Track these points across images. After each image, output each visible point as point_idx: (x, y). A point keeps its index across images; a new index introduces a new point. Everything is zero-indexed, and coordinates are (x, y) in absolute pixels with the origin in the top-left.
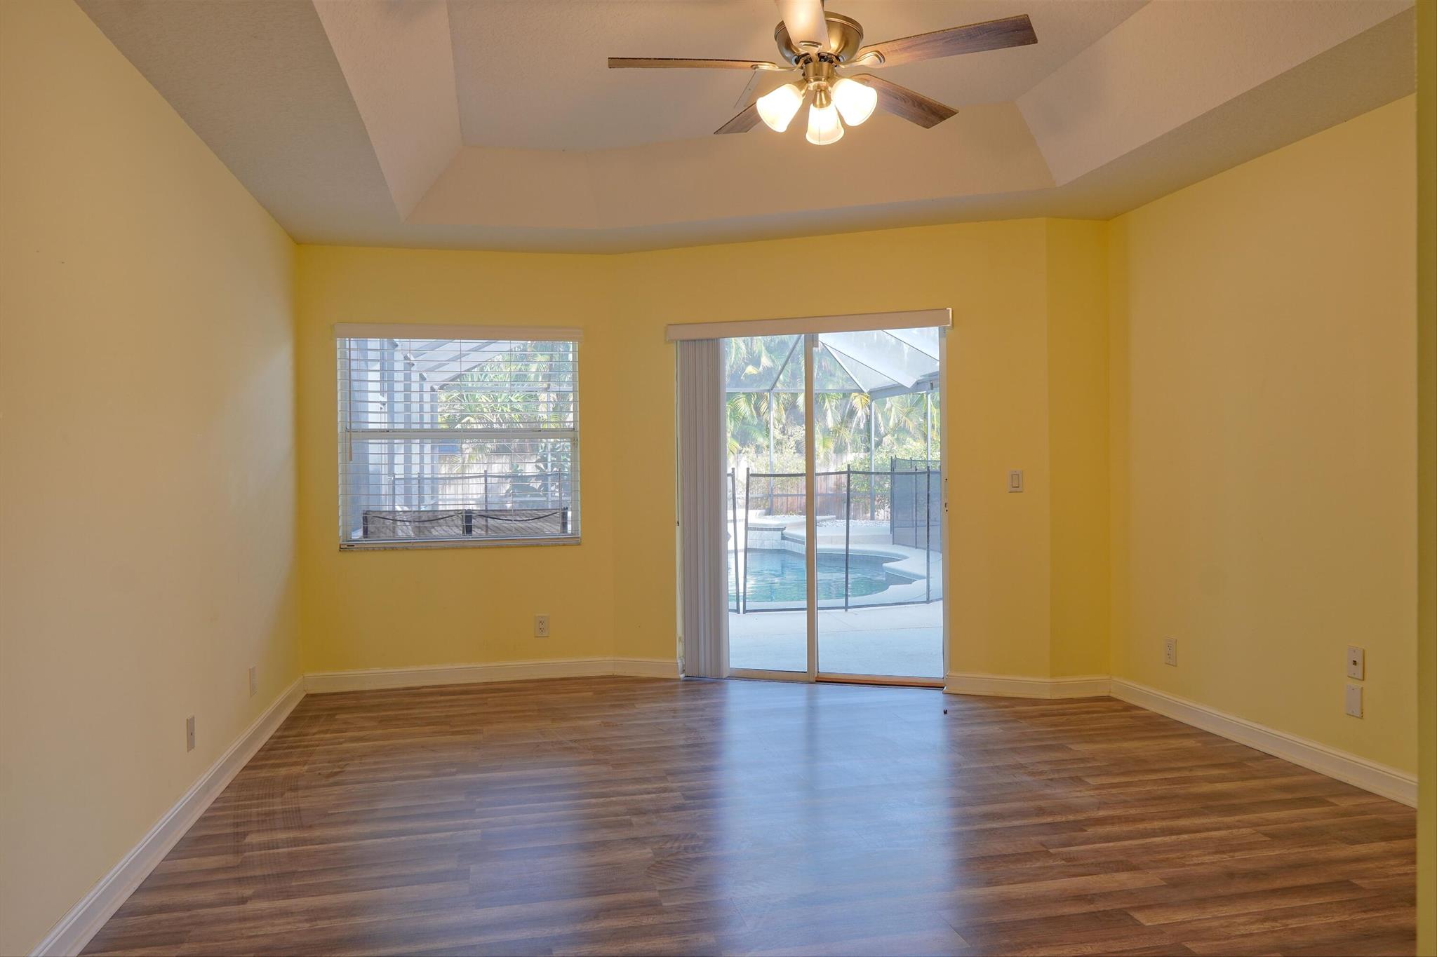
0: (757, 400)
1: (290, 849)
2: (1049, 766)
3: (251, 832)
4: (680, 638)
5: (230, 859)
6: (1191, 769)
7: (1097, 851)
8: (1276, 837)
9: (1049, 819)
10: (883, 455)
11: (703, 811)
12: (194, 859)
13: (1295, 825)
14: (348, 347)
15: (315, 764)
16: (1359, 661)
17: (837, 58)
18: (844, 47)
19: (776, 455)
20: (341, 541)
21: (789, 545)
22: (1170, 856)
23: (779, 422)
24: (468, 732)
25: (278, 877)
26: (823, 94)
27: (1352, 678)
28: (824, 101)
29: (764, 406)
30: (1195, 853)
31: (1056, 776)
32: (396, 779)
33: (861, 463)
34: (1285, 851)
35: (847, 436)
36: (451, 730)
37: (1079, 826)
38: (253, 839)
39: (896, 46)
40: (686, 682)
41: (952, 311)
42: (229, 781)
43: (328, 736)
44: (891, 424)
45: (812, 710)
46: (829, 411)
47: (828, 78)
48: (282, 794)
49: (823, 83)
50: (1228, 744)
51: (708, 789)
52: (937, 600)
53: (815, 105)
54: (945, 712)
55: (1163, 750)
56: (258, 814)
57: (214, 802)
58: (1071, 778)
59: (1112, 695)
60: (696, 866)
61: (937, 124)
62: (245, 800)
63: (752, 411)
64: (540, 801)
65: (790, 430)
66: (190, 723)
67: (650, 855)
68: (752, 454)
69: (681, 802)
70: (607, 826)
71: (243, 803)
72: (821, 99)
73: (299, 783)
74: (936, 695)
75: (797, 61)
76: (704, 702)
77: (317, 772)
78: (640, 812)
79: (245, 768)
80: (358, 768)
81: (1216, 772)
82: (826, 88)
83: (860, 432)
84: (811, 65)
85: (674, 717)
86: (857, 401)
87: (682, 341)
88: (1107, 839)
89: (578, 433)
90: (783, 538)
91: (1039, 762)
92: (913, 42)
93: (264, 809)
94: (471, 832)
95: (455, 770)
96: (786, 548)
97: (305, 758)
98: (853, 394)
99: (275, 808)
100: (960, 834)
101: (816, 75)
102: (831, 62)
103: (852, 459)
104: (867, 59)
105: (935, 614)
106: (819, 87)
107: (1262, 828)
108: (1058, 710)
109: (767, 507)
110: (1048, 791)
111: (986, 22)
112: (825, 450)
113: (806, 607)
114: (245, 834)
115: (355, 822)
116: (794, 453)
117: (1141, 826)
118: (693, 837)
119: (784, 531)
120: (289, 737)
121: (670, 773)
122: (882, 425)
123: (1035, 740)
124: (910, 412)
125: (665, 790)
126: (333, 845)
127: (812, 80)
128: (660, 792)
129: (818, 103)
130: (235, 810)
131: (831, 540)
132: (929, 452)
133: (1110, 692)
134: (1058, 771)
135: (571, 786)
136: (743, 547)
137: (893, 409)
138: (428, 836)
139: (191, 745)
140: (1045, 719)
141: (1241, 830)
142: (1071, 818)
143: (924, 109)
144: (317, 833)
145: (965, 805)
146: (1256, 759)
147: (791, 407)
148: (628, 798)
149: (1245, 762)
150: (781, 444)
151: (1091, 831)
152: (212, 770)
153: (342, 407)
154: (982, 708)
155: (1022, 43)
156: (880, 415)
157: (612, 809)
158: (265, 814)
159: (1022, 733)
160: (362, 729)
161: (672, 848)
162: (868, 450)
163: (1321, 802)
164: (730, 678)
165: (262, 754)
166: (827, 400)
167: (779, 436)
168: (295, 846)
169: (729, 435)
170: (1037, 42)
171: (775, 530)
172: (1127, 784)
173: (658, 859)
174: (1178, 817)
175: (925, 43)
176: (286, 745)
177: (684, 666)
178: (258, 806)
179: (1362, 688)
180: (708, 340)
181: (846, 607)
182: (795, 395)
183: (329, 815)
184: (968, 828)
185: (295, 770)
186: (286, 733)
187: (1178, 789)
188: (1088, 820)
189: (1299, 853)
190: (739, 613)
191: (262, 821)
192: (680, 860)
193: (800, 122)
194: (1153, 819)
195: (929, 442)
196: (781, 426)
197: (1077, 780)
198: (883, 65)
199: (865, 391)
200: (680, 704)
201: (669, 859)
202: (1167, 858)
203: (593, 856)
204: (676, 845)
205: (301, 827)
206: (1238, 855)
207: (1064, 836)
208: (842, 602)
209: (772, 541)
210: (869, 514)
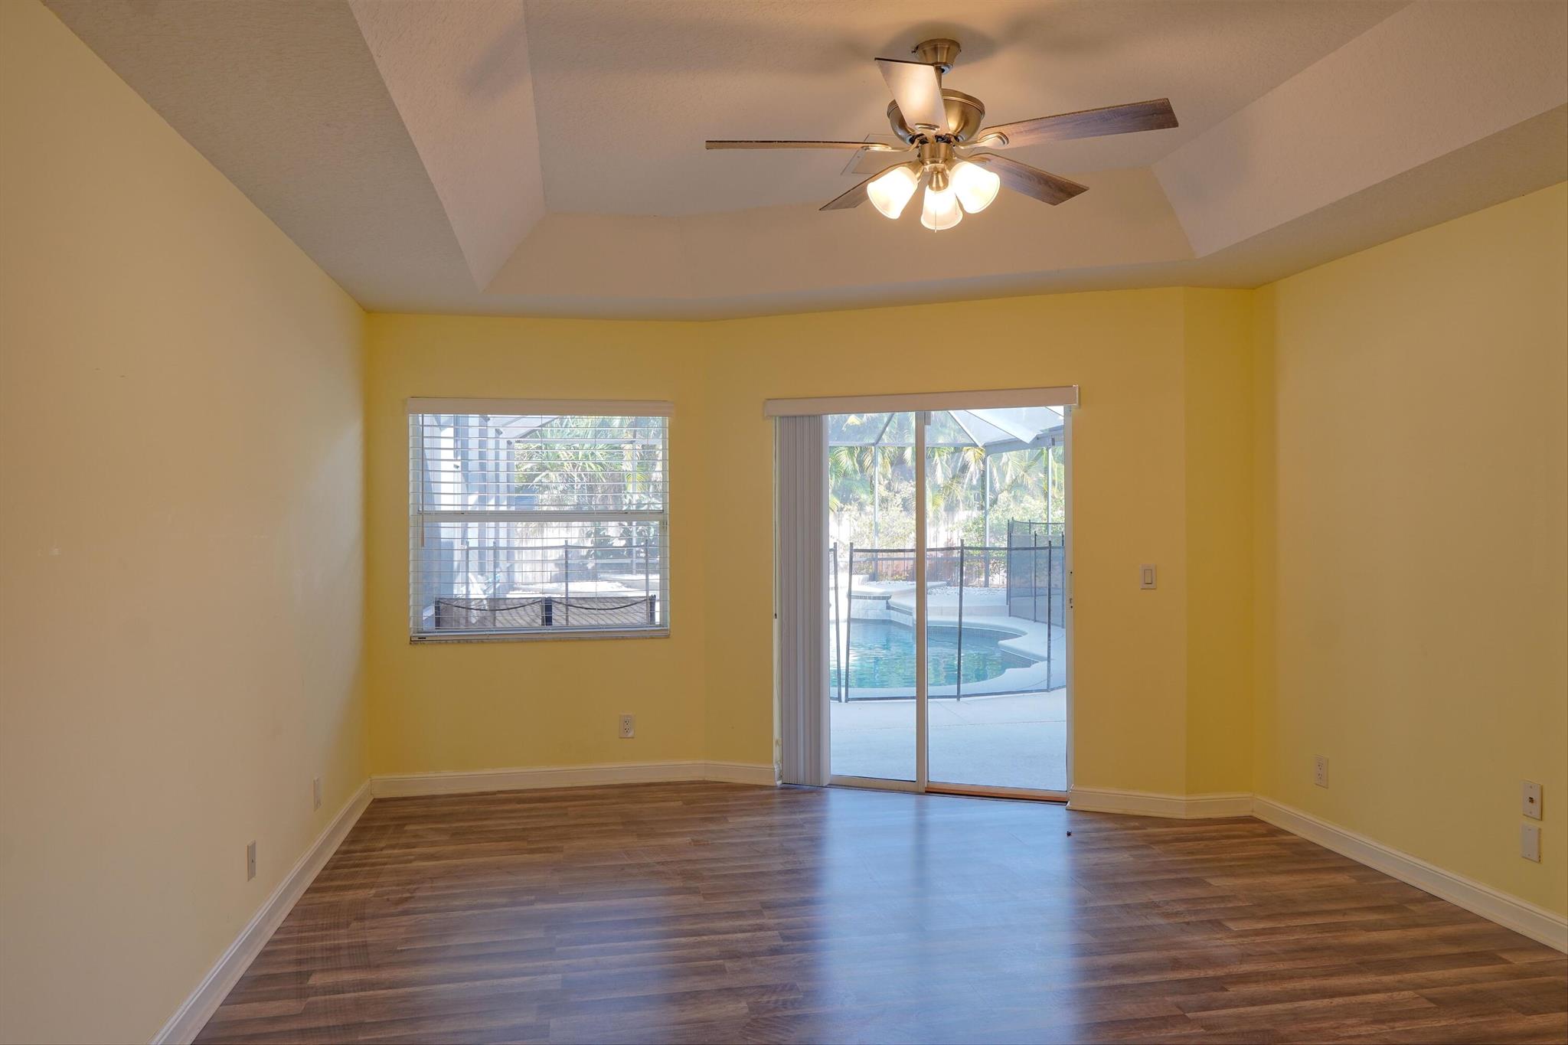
0: (859, 453)
1: (356, 994)
2: (1185, 906)
3: (314, 971)
4: (777, 742)
5: (292, 1006)
6: (1344, 913)
7: (1240, 1017)
8: (1442, 1004)
9: (1185, 975)
10: (999, 514)
11: (803, 955)
12: (254, 1004)
13: (1463, 988)
14: (421, 423)
15: (382, 886)
16: (1537, 798)
17: (956, 138)
18: (964, 127)
19: (881, 513)
20: (412, 633)
21: (895, 616)
22: (1324, 1025)
23: (885, 476)
24: (547, 850)
25: (344, 1029)
26: (940, 176)
27: (1528, 816)
28: (941, 184)
29: (867, 460)
30: (1349, 1022)
31: (1193, 918)
32: (471, 908)
33: (974, 523)
34: (1452, 1022)
35: (960, 493)
36: (529, 847)
37: (1221, 983)
38: (315, 980)
39: (1021, 127)
40: (782, 791)
41: (1079, 389)
42: (292, 907)
43: (396, 851)
44: (1008, 480)
45: (921, 828)
46: (939, 465)
47: (945, 160)
48: (348, 925)
49: (941, 165)
50: (1388, 881)
51: (808, 927)
52: (1059, 688)
53: (931, 188)
54: (1069, 834)
55: (1314, 887)
56: (323, 949)
57: (276, 933)
58: (1209, 921)
59: (1255, 815)
60: (795, 1026)
61: (1063, 201)
62: (309, 931)
63: (854, 465)
64: (627, 939)
65: (896, 486)
66: (251, 850)
67: (747, 1011)
68: (855, 513)
69: (778, 943)
70: (698, 972)
71: (306, 934)
72: (937, 181)
73: (366, 911)
74: (1059, 811)
75: (912, 141)
76: (802, 816)
77: (386, 897)
78: (735, 956)
79: (309, 891)
80: (429, 894)
81: (1373, 917)
82: (943, 170)
83: (972, 488)
84: (927, 146)
85: (770, 835)
86: (970, 455)
87: (782, 417)
88: (1252, 1001)
89: (668, 516)
90: (889, 607)
91: (1173, 901)
92: (1039, 123)
93: (328, 943)
94: (551, 976)
95: (533, 898)
96: (892, 619)
97: (372, 880)
98: (965, 448)
99: (340, 942)
100: (1085, 991)
101: (933, 157)
102: (948, 142)
103: (965, 518)
104: (989, 140)
105: (1056, 706)
106: (935, 169)
107: (1426, 991)
108: (1194, 833)
109: (871, 570)
110: (1185, 938)
111: (1121, 106)
112: (935, 508)
113: (915, 695)
114: (309, 974)
115: (426, 961)
116: (901, 511)
117: (1290, 985)
118: (792, 988)
119: (890, 600)
120: (356, 852)
121: (767, 906)
122: (997, 480)
123: (1169, 871)
124: (1029, 466)
125: (761, 928)
126: (401, 991)
127: (928, 162)
128: (755, 930)
129: (934, 185)
130: (297, 943)
131: (941, 611)
132: (1050, 511)
133: (1253, 811)
134: (1196, 912)
135: (658, 921)
136: (846, 617)
137: (1010, 463)
138: (505, 981)
139: (251, 873)
140: (1181, 845)
141: (1403, 993)
142: (1211, 973)
143: (1050, 186)
144: (385, 975)
145: (1092, 954)
146: (1419, 901)
147: (898, 461)
148: (721, 937)
149: (1406, 905)
150: (887, 500)
151: (1233, 991)
152: (273, 897)
153: (414, 489)
154: (1112, 830)
155: (1161, 126)
156: (995, 471)
157: (703, 951)
158: (330, 949)
159: (1155, 862)
160: (433, 844)
161: (768, 1002)
162: (982, 508)
163: (1490, 958)
164: (831, 785)
165: (327, 872)
166: (937, 454)
167: (885, 493)
168: (362, 990)
169: (830, 491)
170: (1177, 126)
171: (879, 598)
172: (1273, 931)
173: (753, 1016)
174: (1331, 975)
175: (1053, 125)
176: (352, 862)
177: (781, 771)
178: (322, 938)
179: (1540, 829)
180: (809, 416)
181: (958, 697)
182: (902, 449)
183: (398, 951)
184: (1093, 984)
185: (361, 894)
186: (352, 848)
187: (1329, 939)
188: (1229, 976)
189: (1468, 1024)
190: (840, 701)
191: (328, 958)
192: (778, 1017)
193: (915, 206)
194: (1302, 977)
195: (1050, 501)
196: (886, 482)
197: (1217, 925)
198: (1007, 146)
199: (980, 445)
200: (777, 819)
201: (766, 1016)
202: (1320, 1029)
203: (683, 1011)
204: (774, 998)
205: (368, 966)
206: (1400, 1026)
207: (1203, 996)
208: (952, 689)
209: (876, 611)
210: (983, 579)
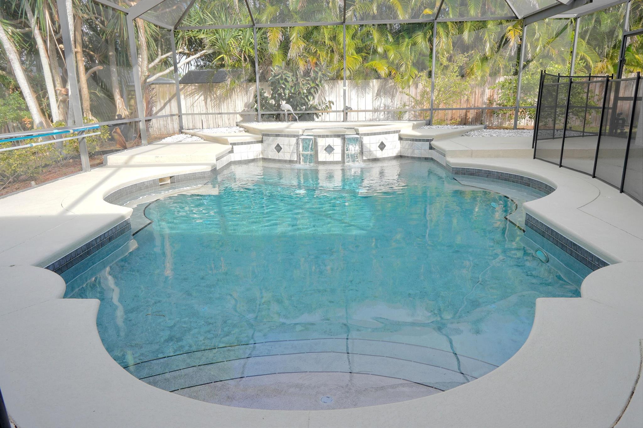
0: (431, 36)
21: (435, 155)
23: (447, 52)
29: (436, 40)
33: (510, 84)
35: (501, 62)
44: (538, 51)
46: (488, 42)
63: (426, 44)
65: (454, 58)
90: (431, 148)
96: (433, 157)
103: (503, 81)
112: (482, 73)
116: (457, 76)
119: (432, 143)
124: (554, 41)
147: (458, 41)
150: (447, 68)
156: (528, 45)
166: (486, 33)
167: (446, 63)
171: (424, 140)
196: (448, 55)
199: (520, 18)
209: (422, 150)
210: (513, 122)
